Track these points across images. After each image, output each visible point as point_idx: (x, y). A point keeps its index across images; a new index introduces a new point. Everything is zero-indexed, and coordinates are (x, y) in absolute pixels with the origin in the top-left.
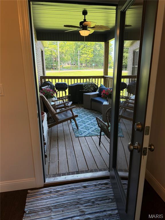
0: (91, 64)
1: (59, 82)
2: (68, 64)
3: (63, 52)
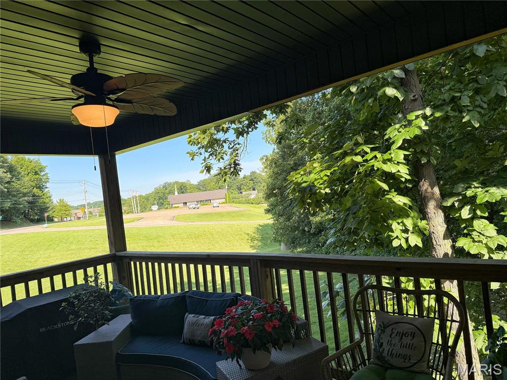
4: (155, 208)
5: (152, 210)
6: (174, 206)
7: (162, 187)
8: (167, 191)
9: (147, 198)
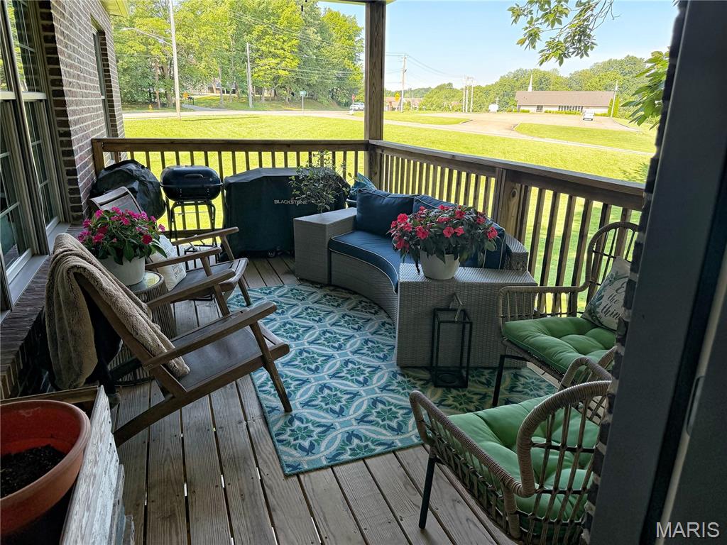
0: (293, 90)
1: (178, 163)
2: (211, 89)
3: (190, 47)
4: (494, 107)
5: (488, 111)
6: (522, 108)
7: (512, 76)
8: (518, 84)
9: (486, 91)
